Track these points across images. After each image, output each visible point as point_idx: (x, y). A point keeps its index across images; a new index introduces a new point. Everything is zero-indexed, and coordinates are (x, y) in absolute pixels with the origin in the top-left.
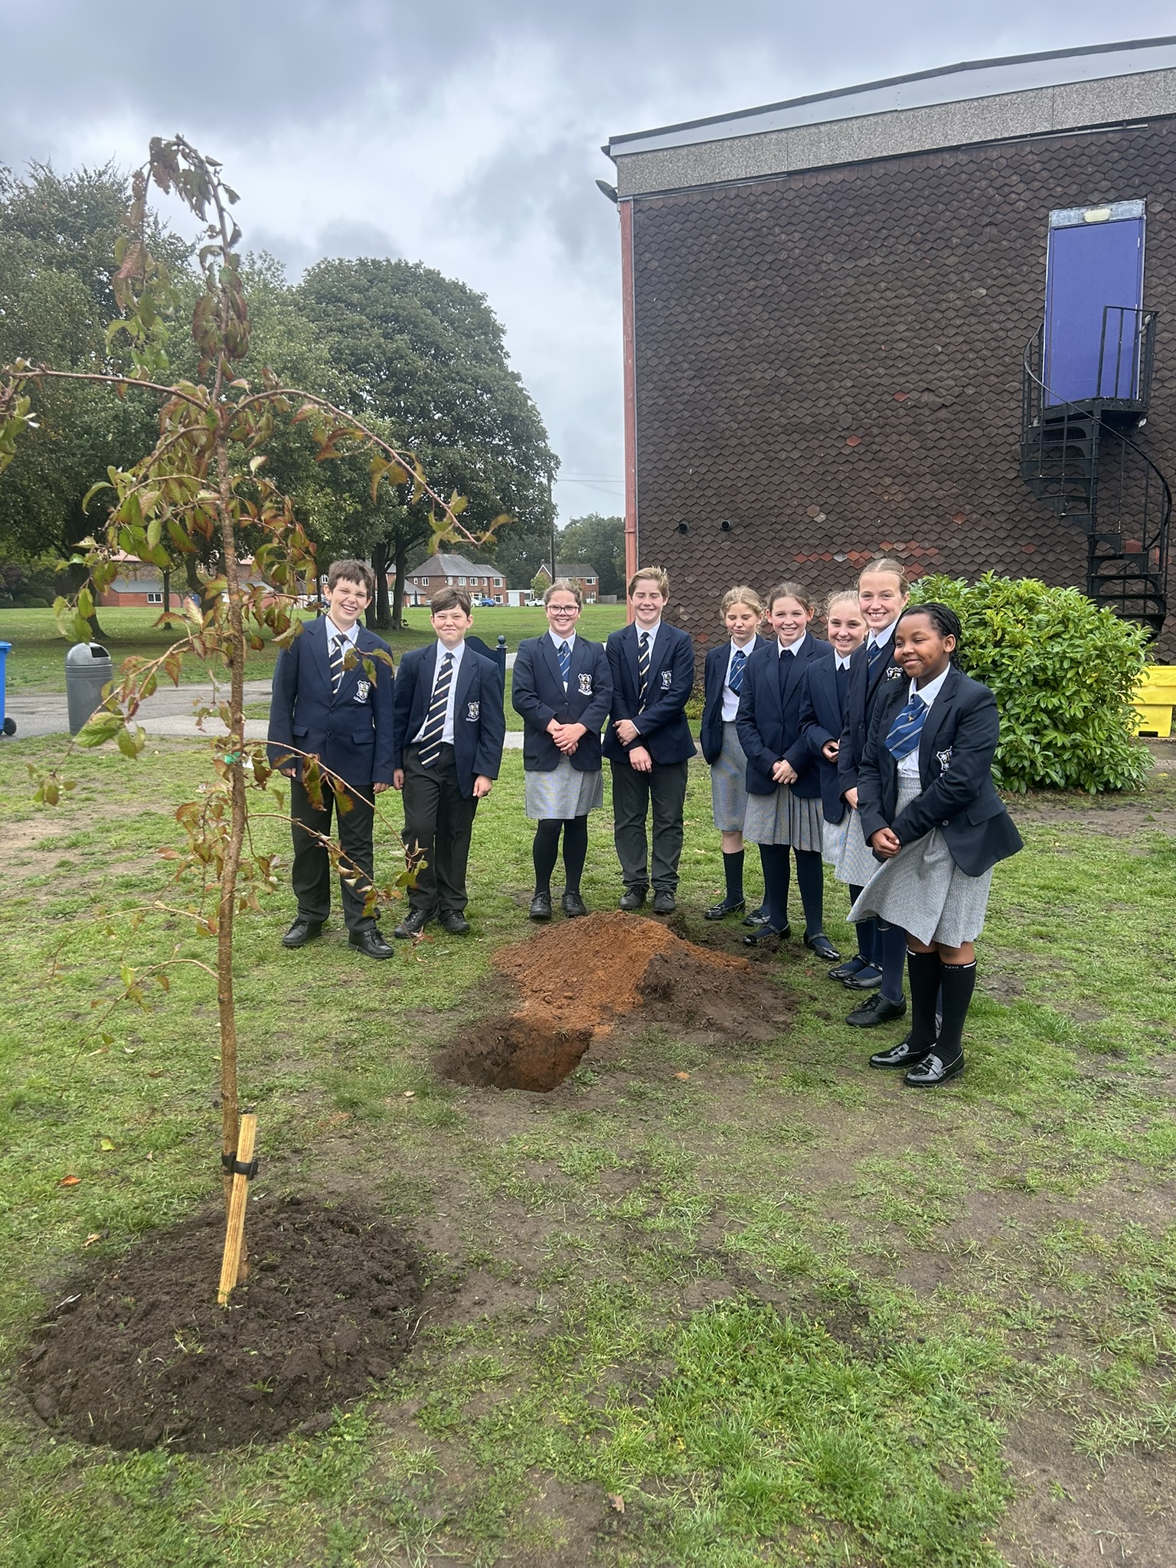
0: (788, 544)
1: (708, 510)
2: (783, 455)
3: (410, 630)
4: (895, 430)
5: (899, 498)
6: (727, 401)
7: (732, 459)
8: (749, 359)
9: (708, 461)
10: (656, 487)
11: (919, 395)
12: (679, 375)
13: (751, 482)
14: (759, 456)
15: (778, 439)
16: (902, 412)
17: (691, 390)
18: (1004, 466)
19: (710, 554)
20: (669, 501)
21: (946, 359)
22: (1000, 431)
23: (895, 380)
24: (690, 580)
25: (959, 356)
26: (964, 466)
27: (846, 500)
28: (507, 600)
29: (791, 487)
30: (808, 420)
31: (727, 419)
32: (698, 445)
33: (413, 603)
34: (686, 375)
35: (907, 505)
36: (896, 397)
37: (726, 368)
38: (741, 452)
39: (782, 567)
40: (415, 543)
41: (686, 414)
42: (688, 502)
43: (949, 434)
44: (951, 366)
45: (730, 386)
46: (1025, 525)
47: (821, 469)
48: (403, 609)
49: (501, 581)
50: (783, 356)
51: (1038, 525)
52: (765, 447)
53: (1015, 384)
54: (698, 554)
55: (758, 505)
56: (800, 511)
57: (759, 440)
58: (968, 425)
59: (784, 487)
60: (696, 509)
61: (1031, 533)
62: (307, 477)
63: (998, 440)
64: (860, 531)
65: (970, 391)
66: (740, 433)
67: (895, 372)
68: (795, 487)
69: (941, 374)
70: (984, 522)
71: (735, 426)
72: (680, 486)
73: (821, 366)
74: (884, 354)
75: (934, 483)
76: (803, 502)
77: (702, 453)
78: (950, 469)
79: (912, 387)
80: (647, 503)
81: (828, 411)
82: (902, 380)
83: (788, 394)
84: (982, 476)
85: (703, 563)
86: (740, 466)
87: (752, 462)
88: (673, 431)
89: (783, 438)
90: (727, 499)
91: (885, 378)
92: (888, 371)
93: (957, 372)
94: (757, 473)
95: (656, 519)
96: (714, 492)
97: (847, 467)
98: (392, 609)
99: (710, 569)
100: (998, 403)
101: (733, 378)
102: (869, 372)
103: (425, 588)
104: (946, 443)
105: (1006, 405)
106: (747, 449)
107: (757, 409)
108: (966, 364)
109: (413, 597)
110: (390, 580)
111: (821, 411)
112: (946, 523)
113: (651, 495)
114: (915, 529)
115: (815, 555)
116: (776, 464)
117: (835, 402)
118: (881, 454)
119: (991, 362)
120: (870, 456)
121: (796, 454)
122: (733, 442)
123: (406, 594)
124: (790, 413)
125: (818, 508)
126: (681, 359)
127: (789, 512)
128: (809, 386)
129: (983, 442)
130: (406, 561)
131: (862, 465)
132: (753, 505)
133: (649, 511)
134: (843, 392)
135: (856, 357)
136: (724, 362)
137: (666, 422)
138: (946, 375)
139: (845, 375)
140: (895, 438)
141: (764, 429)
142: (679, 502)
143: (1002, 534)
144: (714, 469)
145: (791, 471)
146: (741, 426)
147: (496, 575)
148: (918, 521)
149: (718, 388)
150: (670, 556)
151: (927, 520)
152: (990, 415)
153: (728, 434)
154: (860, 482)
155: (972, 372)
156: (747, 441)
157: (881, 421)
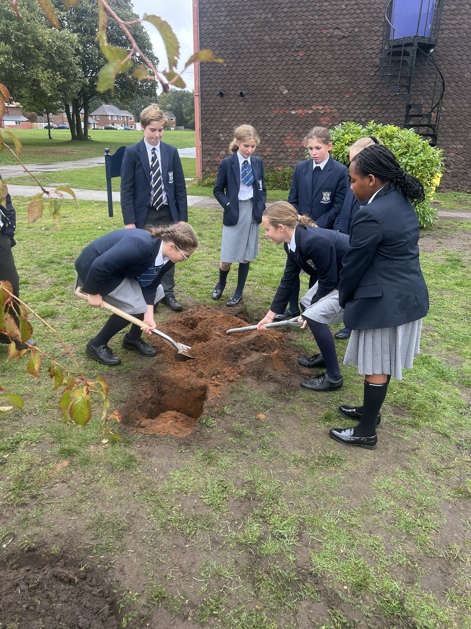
0: (270, 104)
1: (233, 86)
2: (269, 59)
3: (92, 141)
4: (321, 48)
5: (321, 83)
6: (243, 29)
7: (245, 60)
8: (254, 7)
9: (234, 60)
10: (209, 73)
11: (333, 30)
12: (220, 14)
13: (254, 72)
14: (257, 59)
15: (267, 50)
16: (325, 39)
17: (226, 22)
18: (369, 69)
19: (234, 108)
20: (214, 80)
21: (347, 12)
22: (369, 51)
23: (322, 22)
24: (225, 120)
25: (353, 11)
26: (351, 68)
27: (297, 83)
28: (135, 127)
29: (272, 75)
30: (281, 41)
31: (243, 38)
32: (229, 52)
33: (93, 128)
34: (223, 14)
35: (324, 87)
36: (323, 31)
37: (243, 12)
38: (249, 56)
39: (267, 116)
40: (93, 98)
41: (223, 35)
42: (224, 81)
43: (345, 52)
44: (349, 16)
45: (245, 21)
46: (377, 99)
47: (286, 67)
48: (89, 130)
49: (133, 119)
50: (270, 6)
51: (382, 99)
52: (260, 54)
53: (377, 27)
54: (229, 108)
55: (256, 84)
56: (276, 88)
57: (258, 51)
58: (355, 47)
59: (269, 76)
60: (228, 85)
61: (378, 103)
62: (38, 62)
63: (367, 56)
64: (303, 99)
65: (357, 30)
66: (249, 46)
67: (322, 18)
68: (274, 76)
69: (344, 20)
70: (358, 97)
71: (246, 42)
72: (220, 73)
73: (288, 13)
74: (318, 8)
75: (337, 77)
76: (277, 84)
77: (231, 56)
78: (345, 70)
79: (330, 26)
80: (205, 81)
81: (290, 37)
82: (325, 22)
83: (272, 27)
84: (359, 74)
85: (231, 112)
86: (249, 64)
87: (254, 62)
88: (217, 44)
89: (269, 50)
90: (242, 81)
91: (318, 21)
92: (319, 17)
93: (351, 20)
94: (257, 68)
95: (209, 89)
96: (236, 76)
97: (298, 67)
98: (83, 130)
99: (234, 116)
100: (369, 37)
101: (246, 17)
102: (311, 17)
103: (98, 121)
104: (344, 56)
105: (372, 38)
106: (252, 55)
107: (257, 34)
108: (356, 16)
109: (93, 125)
110: (82, 117)
111: (288, 37)
112: (341, 97)
113: (206, 77)
114: (327, 99)
115: (282, 110)
116: (265, 64)
117: (294, 32)
118: (314, 61)
119: (367, 16)
120: (309, 61)
121: (275, 59)
122: (246, 51)
123: (89, 123)
124: (273, 37)
125: (284, 87)
126: (221, 5)
127: (271, 88)
128: (282, 23)
129: (361, 57)
130: (88, 107)
131: (305, 66)
132: (254, 84)
133: (206, 85)
134: (298, 27)
135: (305, 9)
136: (241, 8)
137: (214, 39)
138: (346, 21)
139: (299, 18)
140: (321, 52)
141: (260, 45)
142: (220, 81)
143: (366, 103)
144: (236, 65)
145: (272, 67)
146: (250, 42)
147: (130, 115)
148: (329, 95)
149: (239, 22)
150: (215, 108)
151: (333, 95)
152: (365, 43)
153: (243, 46)
154: (304, 75)
155: (358, 20)
156: (252, 51)
157: (315, 44)
